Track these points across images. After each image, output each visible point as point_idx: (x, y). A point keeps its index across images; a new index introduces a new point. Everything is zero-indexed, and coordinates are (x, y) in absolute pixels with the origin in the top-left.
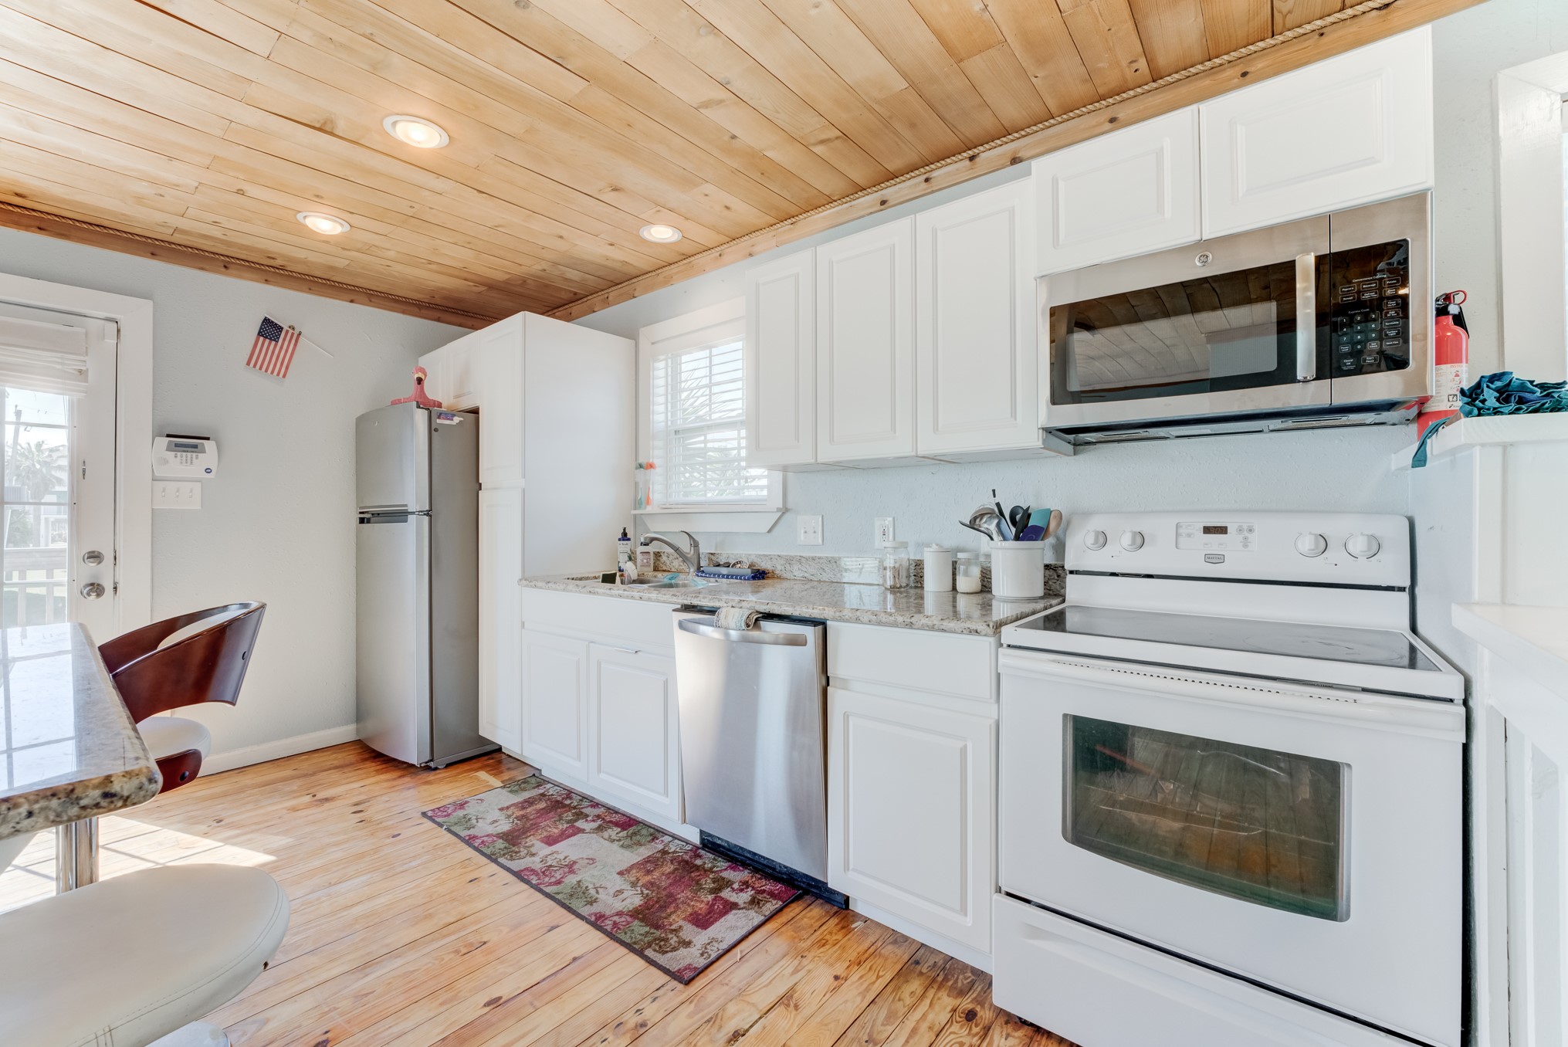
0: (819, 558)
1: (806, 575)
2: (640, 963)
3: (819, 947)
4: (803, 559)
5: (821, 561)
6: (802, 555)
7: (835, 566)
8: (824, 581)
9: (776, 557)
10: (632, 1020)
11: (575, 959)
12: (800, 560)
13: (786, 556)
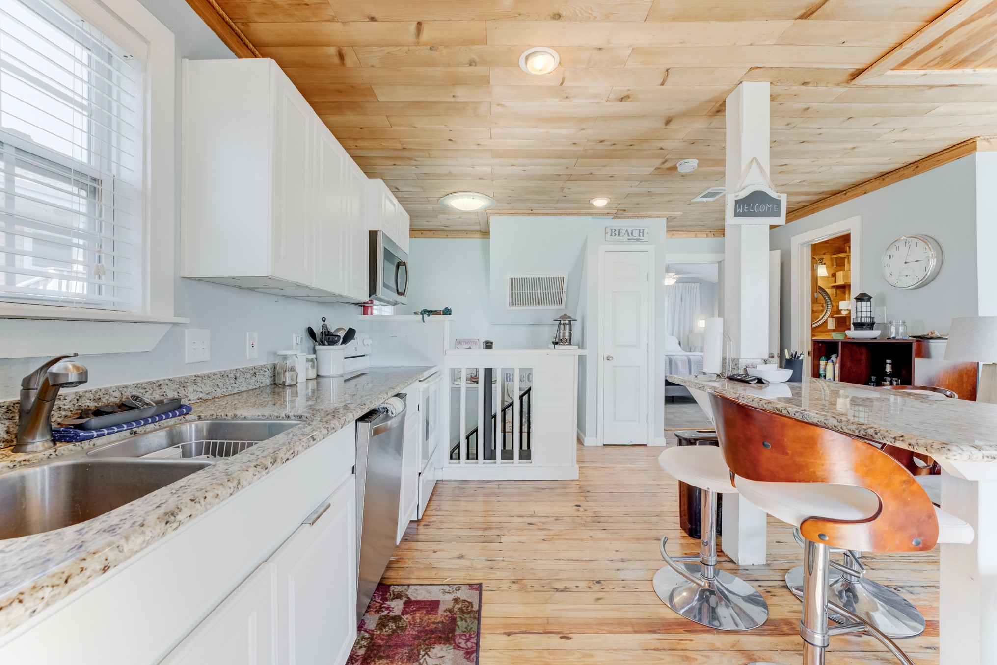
0: (214, 374)
1: (202, 395)
2: (483, 608)
3: (419, 562)
4: (198, 378)
5: (216, 377)
6: (197, 374)
7: (227, 380)
8: (219, 397)
9: (167, 382)
10: (515, 587)
11: (509, 634)
12: (196, 380)
13: (180, 378)
